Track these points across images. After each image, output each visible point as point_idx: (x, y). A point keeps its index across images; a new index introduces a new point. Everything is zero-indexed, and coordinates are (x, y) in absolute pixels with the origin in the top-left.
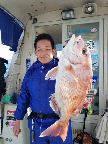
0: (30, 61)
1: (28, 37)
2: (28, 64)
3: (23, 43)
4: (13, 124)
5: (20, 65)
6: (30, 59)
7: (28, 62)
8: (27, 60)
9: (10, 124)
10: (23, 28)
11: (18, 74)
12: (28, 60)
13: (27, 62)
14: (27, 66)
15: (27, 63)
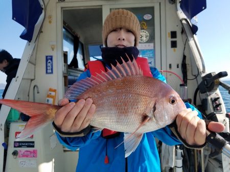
0: (51, 59)
1: (50, 22)
2: (49, 64)
3: (40, 32)
4: (26, 153)
5: (35, 65)
6: (52, 57)
7: (49, 61)
8: (47, 58)
9: (20, 154)
10: (43, 7)
11: (32, 80)
12: (49, 57)
13: (47, 60)
14: (47, 66)
15: (47, 62)
